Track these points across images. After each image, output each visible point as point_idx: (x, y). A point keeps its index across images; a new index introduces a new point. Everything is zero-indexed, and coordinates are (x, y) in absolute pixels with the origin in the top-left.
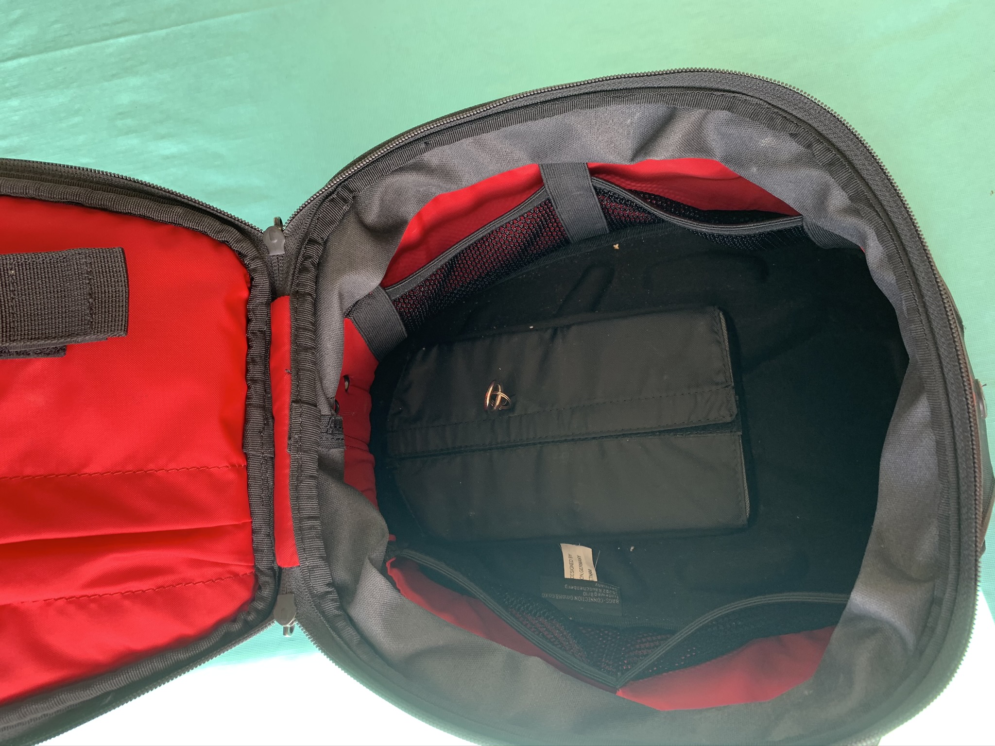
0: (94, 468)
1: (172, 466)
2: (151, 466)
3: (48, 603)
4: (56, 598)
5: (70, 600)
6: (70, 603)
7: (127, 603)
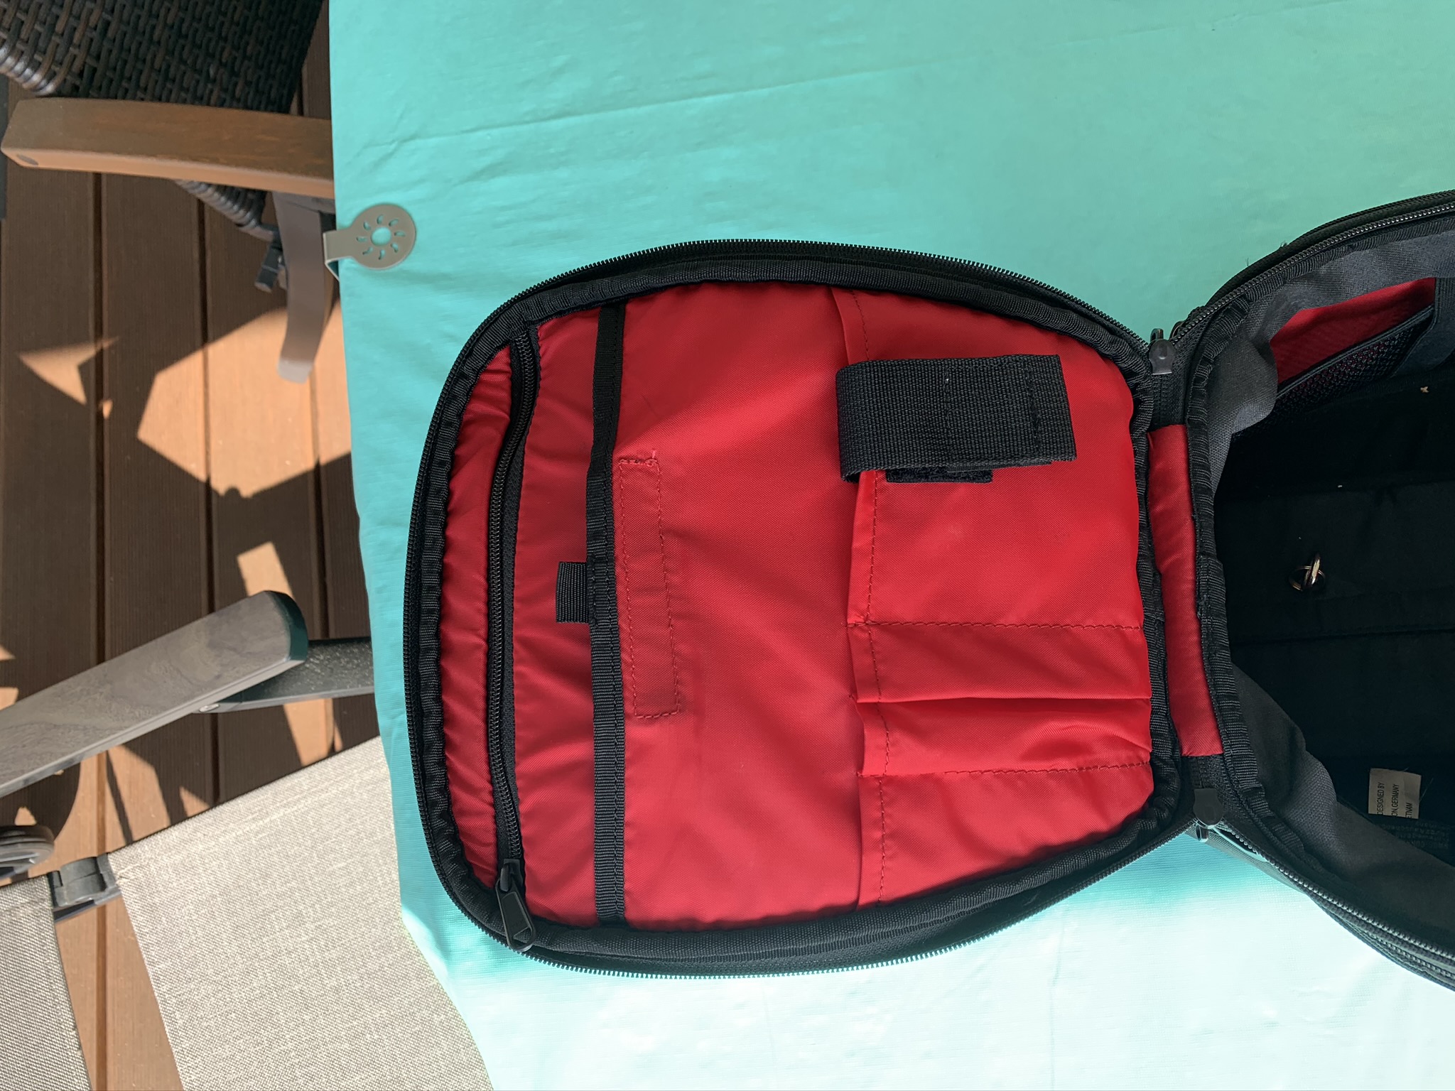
0: (1011, 619)
1: (1089, 622)
2: (1068, 621)
3: (974, 776)
4: (983, 770)
5: (1000, 774)
6: (998, 777)
7: (1052, 783)
